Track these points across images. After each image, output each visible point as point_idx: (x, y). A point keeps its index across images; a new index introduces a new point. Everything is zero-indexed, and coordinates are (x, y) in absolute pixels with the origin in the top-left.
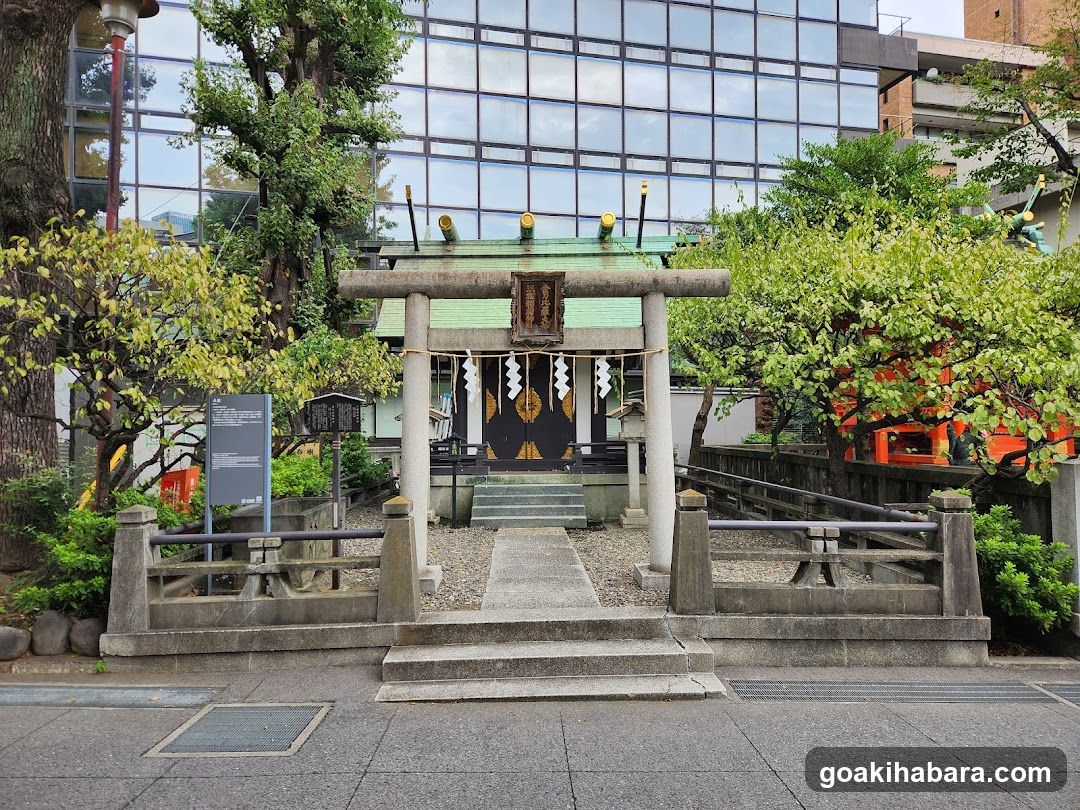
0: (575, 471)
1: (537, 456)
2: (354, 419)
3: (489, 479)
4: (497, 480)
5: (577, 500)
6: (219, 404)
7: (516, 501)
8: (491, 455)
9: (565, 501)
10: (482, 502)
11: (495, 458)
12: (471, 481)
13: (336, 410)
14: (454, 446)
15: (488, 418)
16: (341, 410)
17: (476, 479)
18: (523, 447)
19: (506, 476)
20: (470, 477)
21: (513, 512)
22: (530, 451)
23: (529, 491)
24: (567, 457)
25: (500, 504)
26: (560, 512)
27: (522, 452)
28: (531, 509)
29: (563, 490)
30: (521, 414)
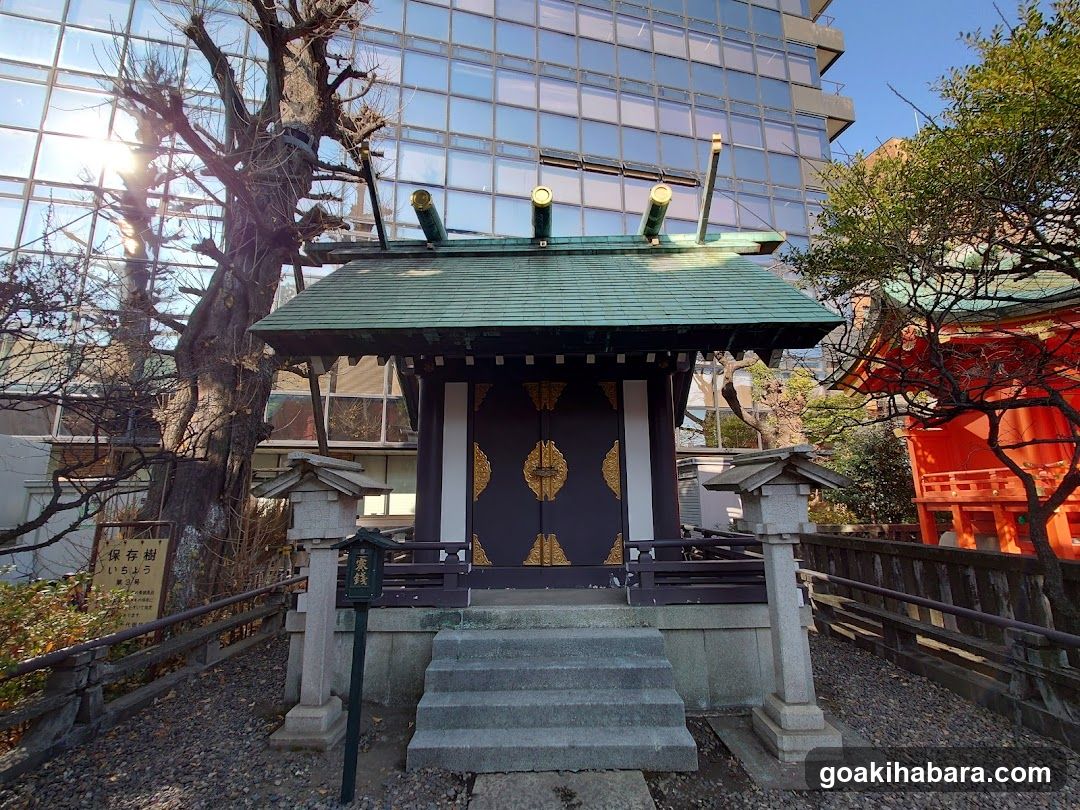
0: (641, 598)
1: (561, 560)
3: (468, 618)
4: (484, 620)
5: (660, 679)
7: (520, 681)
8: (482, 559)
9: (632, 680)
10: (446, 683)
11: (488, 562)
12: (431, 621)
14: (362, 563)
15: (477, 492)
17: (441, 618)
18: (537, 544)
19: (502, 606)
20: (431, 612)
21: (514, 719)
22: (549, 552)
23: (550, 650)
24: (614, 559)
25: (485, 688)
26: (628, 717)
27: (535, 552)
28: (557, 710)
29: (624, 647)
30: (534, 486)
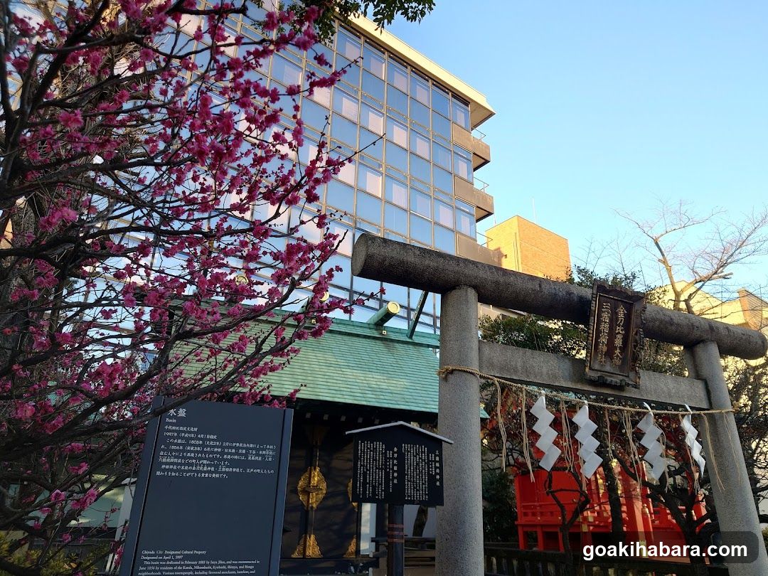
2: (432, 479)
6: (181, 422)
13: (401, 458)
16: (410, 459)
24: (350, 554)
